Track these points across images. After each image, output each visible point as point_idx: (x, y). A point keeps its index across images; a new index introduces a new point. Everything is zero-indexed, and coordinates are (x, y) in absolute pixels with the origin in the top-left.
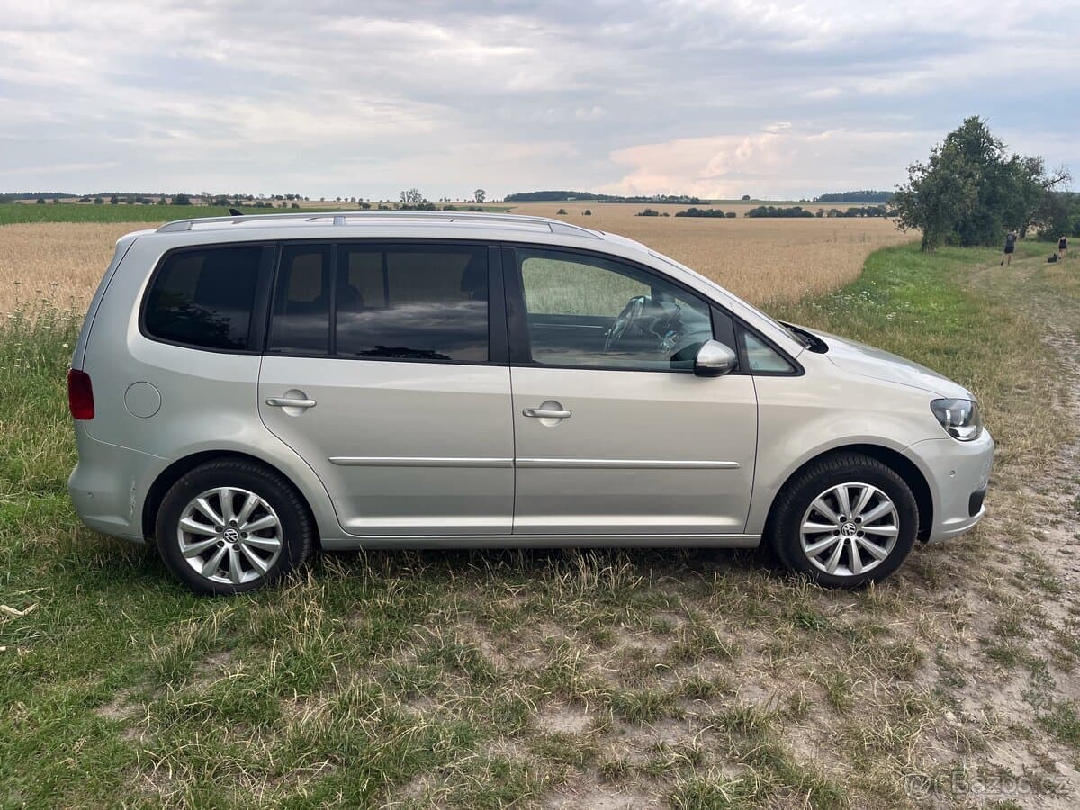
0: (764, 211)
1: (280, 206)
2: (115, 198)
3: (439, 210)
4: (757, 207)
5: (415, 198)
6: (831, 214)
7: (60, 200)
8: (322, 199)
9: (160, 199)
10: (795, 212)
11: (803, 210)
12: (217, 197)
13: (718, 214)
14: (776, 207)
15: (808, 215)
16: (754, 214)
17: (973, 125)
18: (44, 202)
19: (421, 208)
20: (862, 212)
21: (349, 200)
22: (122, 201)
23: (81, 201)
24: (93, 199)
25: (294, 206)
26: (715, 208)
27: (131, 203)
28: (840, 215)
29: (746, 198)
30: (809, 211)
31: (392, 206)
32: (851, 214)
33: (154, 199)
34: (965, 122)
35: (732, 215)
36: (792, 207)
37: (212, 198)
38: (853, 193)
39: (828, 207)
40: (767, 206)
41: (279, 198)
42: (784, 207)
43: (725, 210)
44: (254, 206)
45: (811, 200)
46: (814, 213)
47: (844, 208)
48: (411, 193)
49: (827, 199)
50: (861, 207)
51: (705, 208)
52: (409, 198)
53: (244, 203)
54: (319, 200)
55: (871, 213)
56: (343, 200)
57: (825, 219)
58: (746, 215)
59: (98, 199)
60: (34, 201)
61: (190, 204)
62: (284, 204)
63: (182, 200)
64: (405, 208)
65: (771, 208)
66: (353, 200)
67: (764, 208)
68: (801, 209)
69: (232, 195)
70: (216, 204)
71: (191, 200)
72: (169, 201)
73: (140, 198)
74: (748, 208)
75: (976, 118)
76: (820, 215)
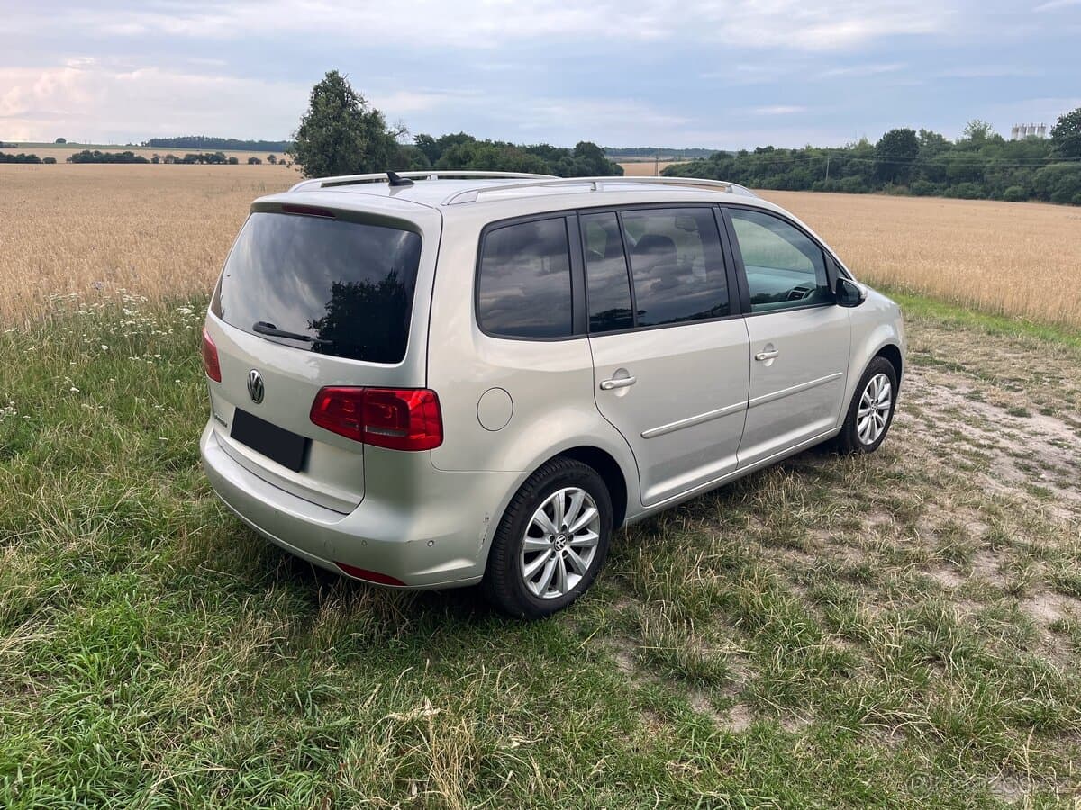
0: (87, 157)
4: (80, 151)
6: (168, 160)
10: (126, 158)
11: (135, 156)
13: (32, 160)
14: (104, 152)
15: (141, 160)
16: (77, 159)
17: (334, 79)
20: (201, 159)
26: (28, 152)
28: (177, 161)
29: (61, 141)
30: (143, 156)
32: (189, 160)
34: (327, 76)
35: (51, 161)
36: (122, 152)
38: (184, 138)
39: (163, 153)
40: (92, 151)
42: (113, 152)
43: (41, 154)
45: (140, 145)
46: (149, 159)
47: (181, 154)
49: (155, 143)
50: (198, 153)
51: (15, 153)
55: (211, 160)
57: (161, 166)
58: (68, 160)
65: (97, 153)
67: (89, 152)
68: (132, 154)
74: (71, 153)
75: (335, 73)
76: (155, 161)
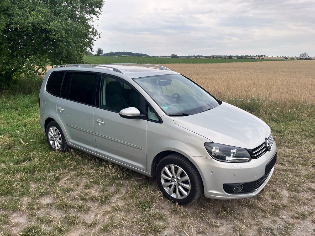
1: (258, 59)
2: (213, 57)
3: (313, 60)
5: (305, 55)
7: (200, 57)
8: (272, 56)
9: (225, 57)
12: (240, 56)
18: (197, 58)
19: (306, 59)
21: (281, 57)
22: (215, 57)
23: (206, 58)
24: (208, 57)
25: (262, 59)
27: (217, 58)
31: (296, 58)
33: (223, 57)
37: (238, 56)
41: (259, 56)
44: (250, 59)
48: (304, 54)
52: (303, 56)
53: (247, 58)
54: (271, 56)
56: (279, 56)
59: (210, 57)
60: (195, 58)
61: (232, 58)
62: (259, 58)
63: (230, 57)
64: (300, 59)
66: (283, 56)
69: (245, 55)
70: (239, 58)
71: (233, 57)
72: (227, 57)
73: (220, 57)
